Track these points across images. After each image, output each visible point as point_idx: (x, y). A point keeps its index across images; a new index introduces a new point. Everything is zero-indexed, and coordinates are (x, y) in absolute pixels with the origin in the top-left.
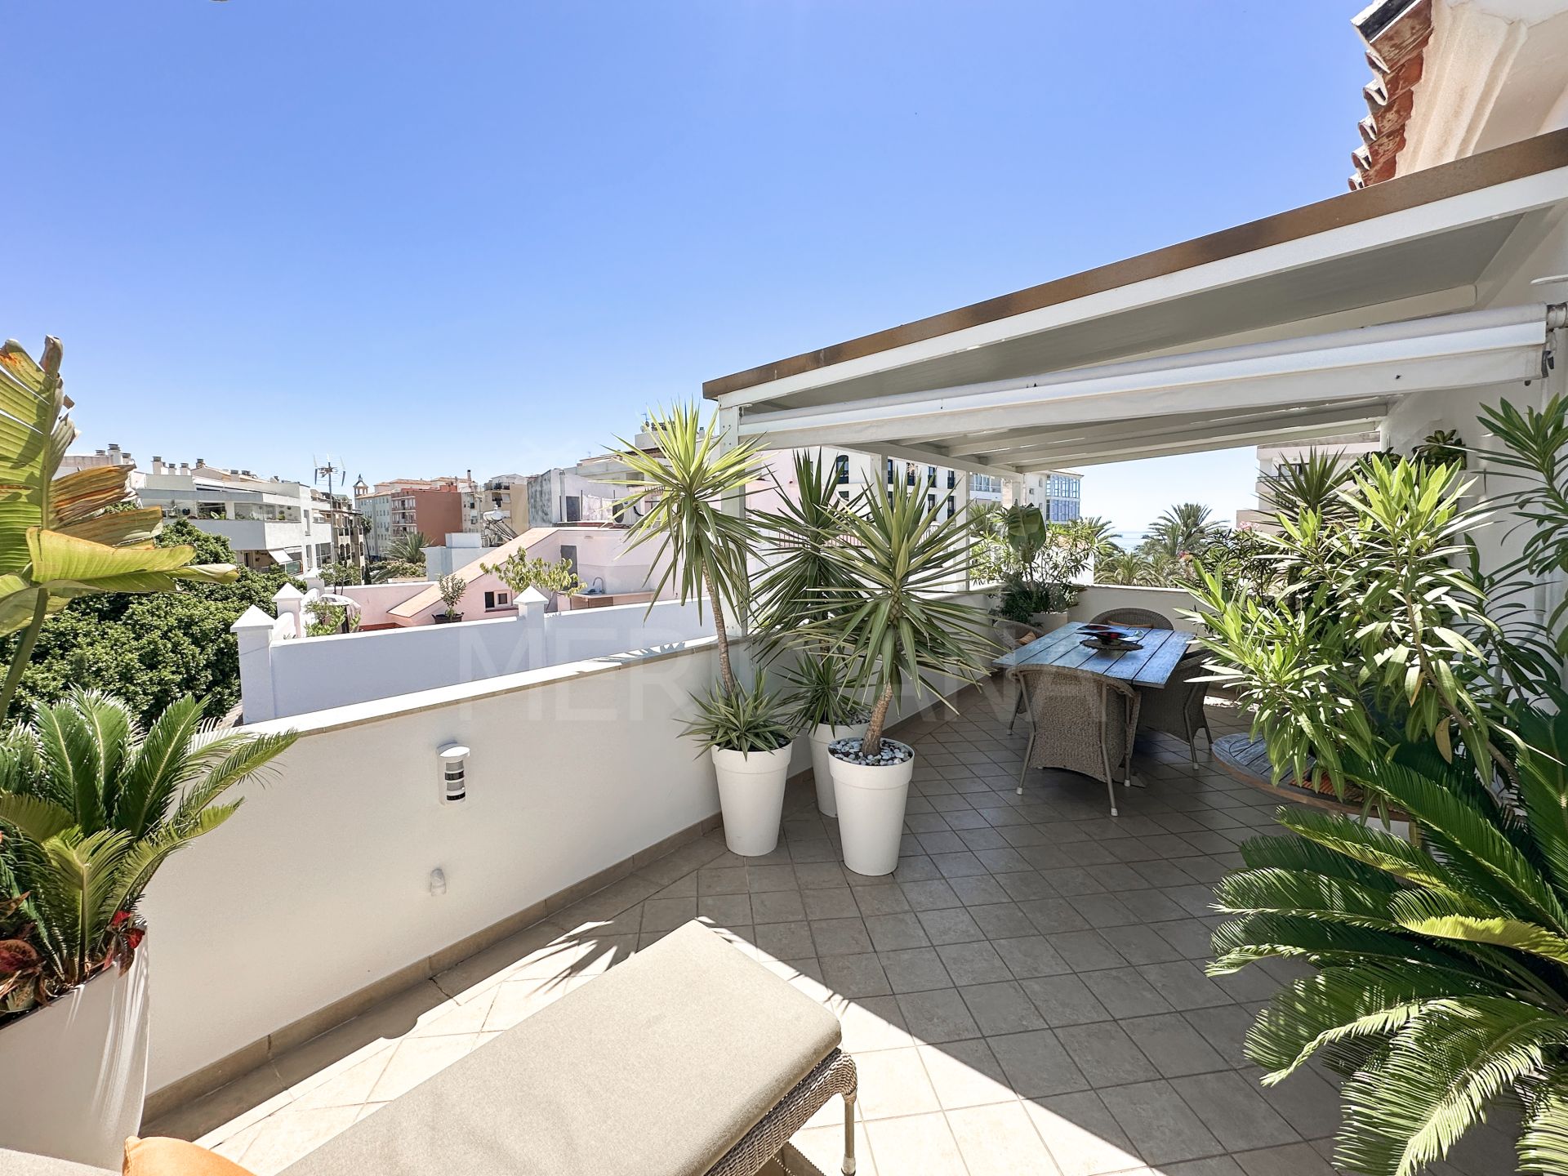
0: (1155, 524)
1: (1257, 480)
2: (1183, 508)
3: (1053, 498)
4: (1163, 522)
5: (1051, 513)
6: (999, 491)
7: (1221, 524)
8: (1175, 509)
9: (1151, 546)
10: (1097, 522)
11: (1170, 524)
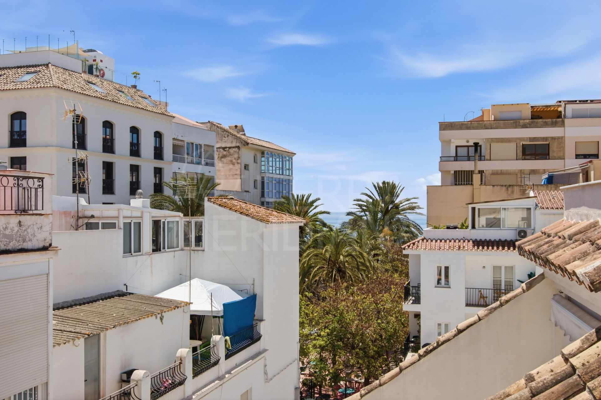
0: (358, 200)
1: (439, 160)
2: (381, 185)
3: (267, 175)
4: (365, 198)
5: (266, 190)
6: (212, 165)
7: (412, 201)
8: (374, 186)
9: (355, 222)
10: (307, 199)
11: (371, 200)
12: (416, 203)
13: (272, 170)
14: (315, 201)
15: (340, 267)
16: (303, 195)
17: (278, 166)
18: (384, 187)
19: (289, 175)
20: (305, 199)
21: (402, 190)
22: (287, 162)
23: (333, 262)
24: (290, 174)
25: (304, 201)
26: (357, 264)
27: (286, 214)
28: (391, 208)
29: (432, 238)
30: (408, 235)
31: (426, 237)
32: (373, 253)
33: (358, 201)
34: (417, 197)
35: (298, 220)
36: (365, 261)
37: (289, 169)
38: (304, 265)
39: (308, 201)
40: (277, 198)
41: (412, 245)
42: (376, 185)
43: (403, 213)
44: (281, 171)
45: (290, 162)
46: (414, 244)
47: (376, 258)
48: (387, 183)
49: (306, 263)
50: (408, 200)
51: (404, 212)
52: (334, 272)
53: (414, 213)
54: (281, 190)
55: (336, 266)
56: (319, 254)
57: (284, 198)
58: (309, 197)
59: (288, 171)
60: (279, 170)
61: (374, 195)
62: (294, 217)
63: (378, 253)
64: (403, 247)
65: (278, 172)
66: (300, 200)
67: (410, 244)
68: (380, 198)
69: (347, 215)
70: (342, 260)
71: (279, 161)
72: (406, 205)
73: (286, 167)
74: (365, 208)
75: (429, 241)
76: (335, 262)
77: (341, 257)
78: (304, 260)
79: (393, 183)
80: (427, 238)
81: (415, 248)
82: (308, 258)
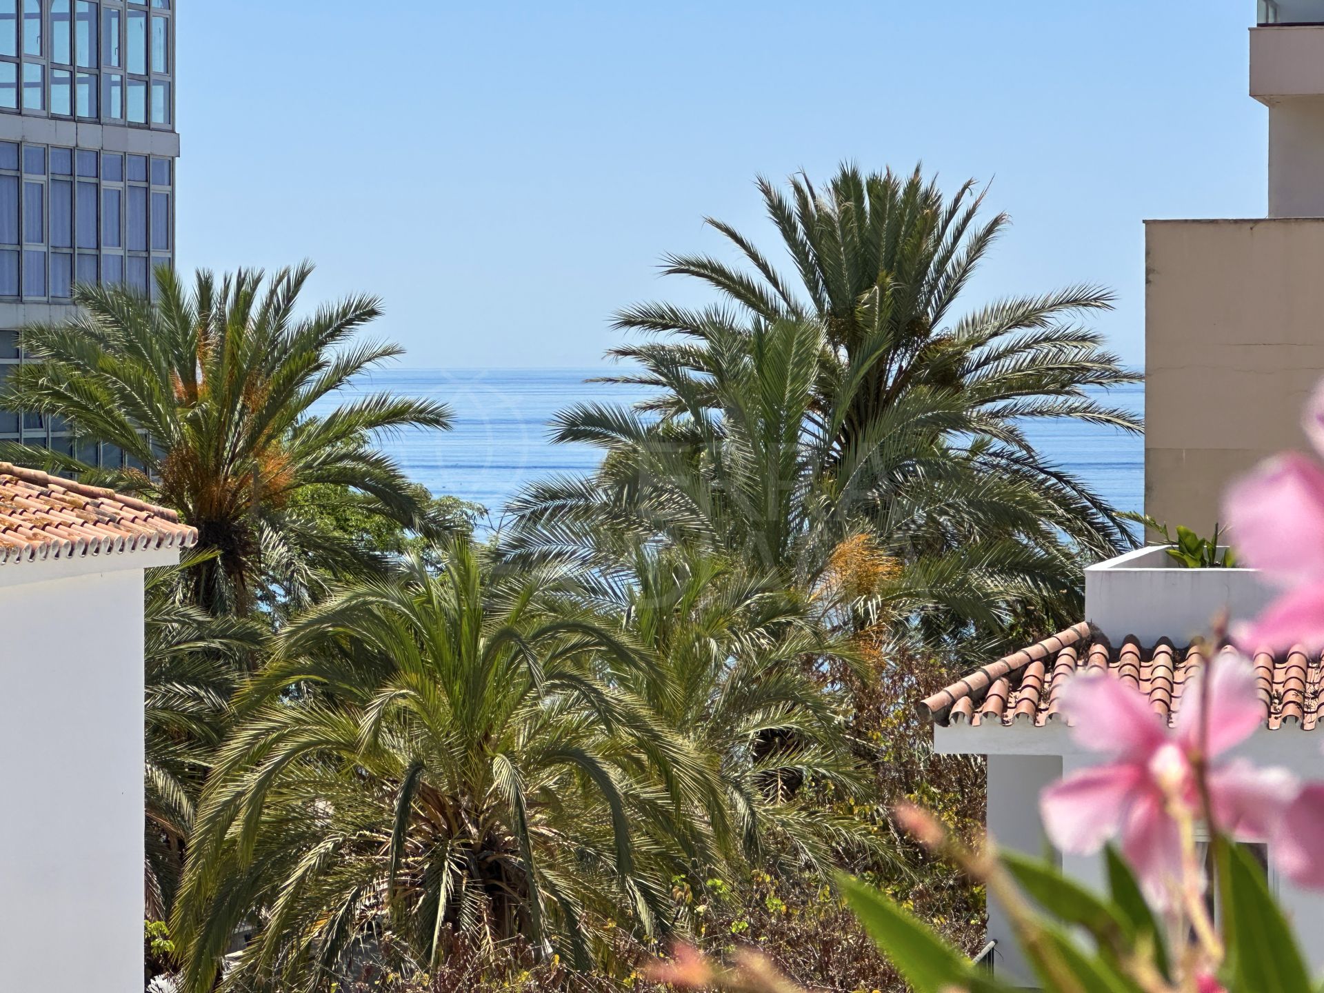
0: (654, 319)
4: (705, 301)
7: (1057, 322)
12: (1083, 339)
13: (19, 86)
14: (339, 330)
15: (491, 842)
16: (240, 283)
17: (61, 55)
18: (852, 215)
19: (147, 125)
20: (255, 312)
21: (980, 244)
22: (135, 26)
23: (442, 808)
24: (158, 118)
25: (251, 326)
26: (619, 822)
27: (44, 483)
28: (905, 376)
29: (1147, 635)
30: (1020, 585)
31: (1105, 629)
32: (753, 724)
33: (654, 326)
34: (1094, 292)
35: (139, 527)
36: (676, 798)
37: (147, 81)
38: (224, 830)
39: (280, 327)
40: (54, 302)
41: (998, 687)
42: (792, 203)
43: (995, 415)
44: (83, 92)
45: (158, 24)
46: (1015, 678)
47: (779, 762)
48: (873, 183)
49: (242, 816)
50: (1027, 316)
51: (1000, 404)
52: (447, 880)
53: (1071, 411)
54: (85, 238)
55: (466, 834)
56: (339, 745)
57: (101, 307)
58: (290, 297)
59: (136, 94)
60: (72, 82)
61: (775, 282)
62: (109, 507)
63: (792, 724)
64: (933, 700)
65: (60, 104)
66: (221, 318)
67: (991, 682)
68: (818, 302)
69: (562, 438)
70: (509, 792)
71: (72, 17)
72: (1011, 351)
73: (122, 62)
74: (702, 377)
75: (1128, 658)
76: (458, 806)
77: (502, 772)
78: (223, 795)
79: (913, 186)
80: (1113, 632)
81: (1024, 707)
82: (251, 779)
